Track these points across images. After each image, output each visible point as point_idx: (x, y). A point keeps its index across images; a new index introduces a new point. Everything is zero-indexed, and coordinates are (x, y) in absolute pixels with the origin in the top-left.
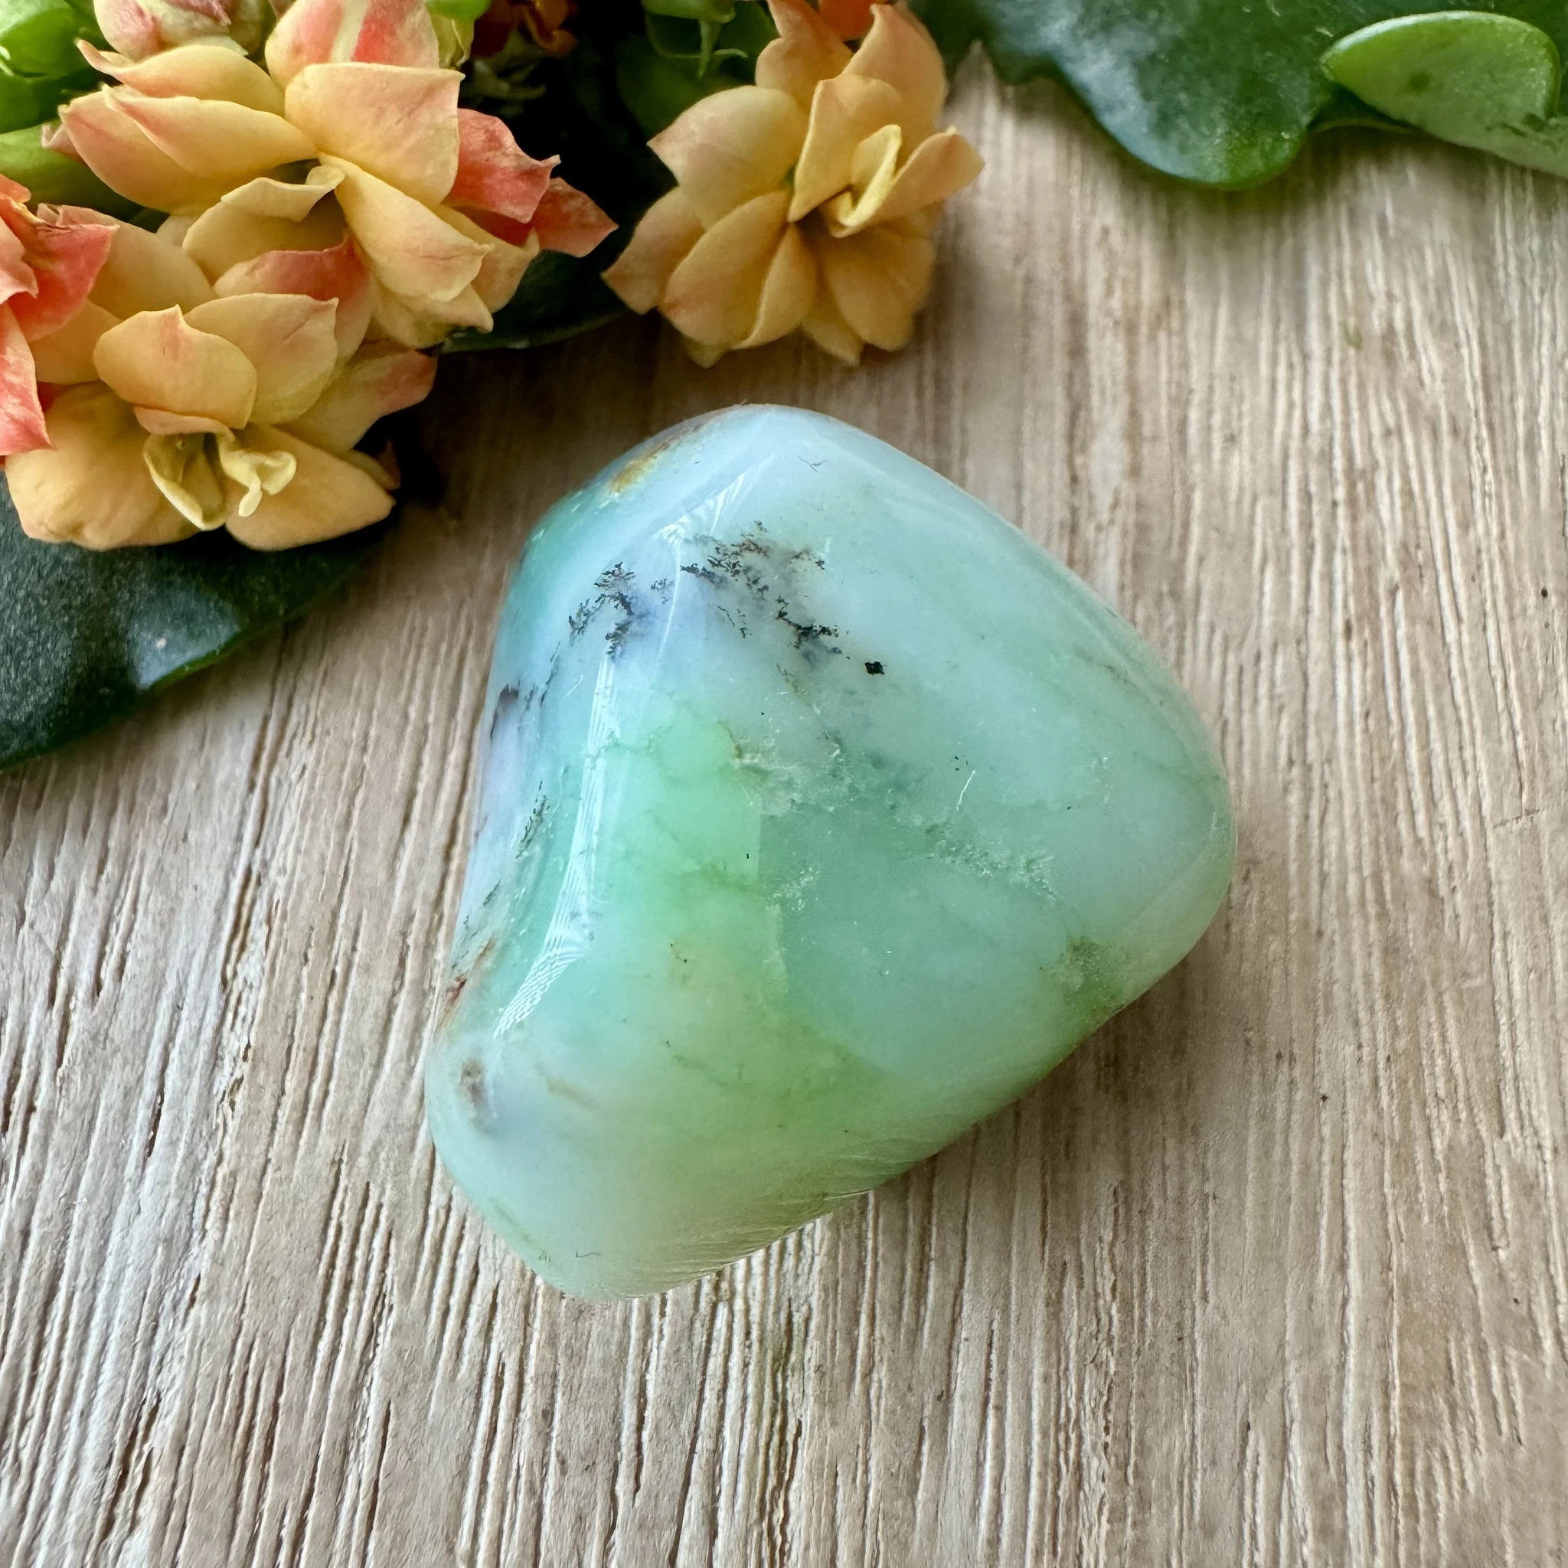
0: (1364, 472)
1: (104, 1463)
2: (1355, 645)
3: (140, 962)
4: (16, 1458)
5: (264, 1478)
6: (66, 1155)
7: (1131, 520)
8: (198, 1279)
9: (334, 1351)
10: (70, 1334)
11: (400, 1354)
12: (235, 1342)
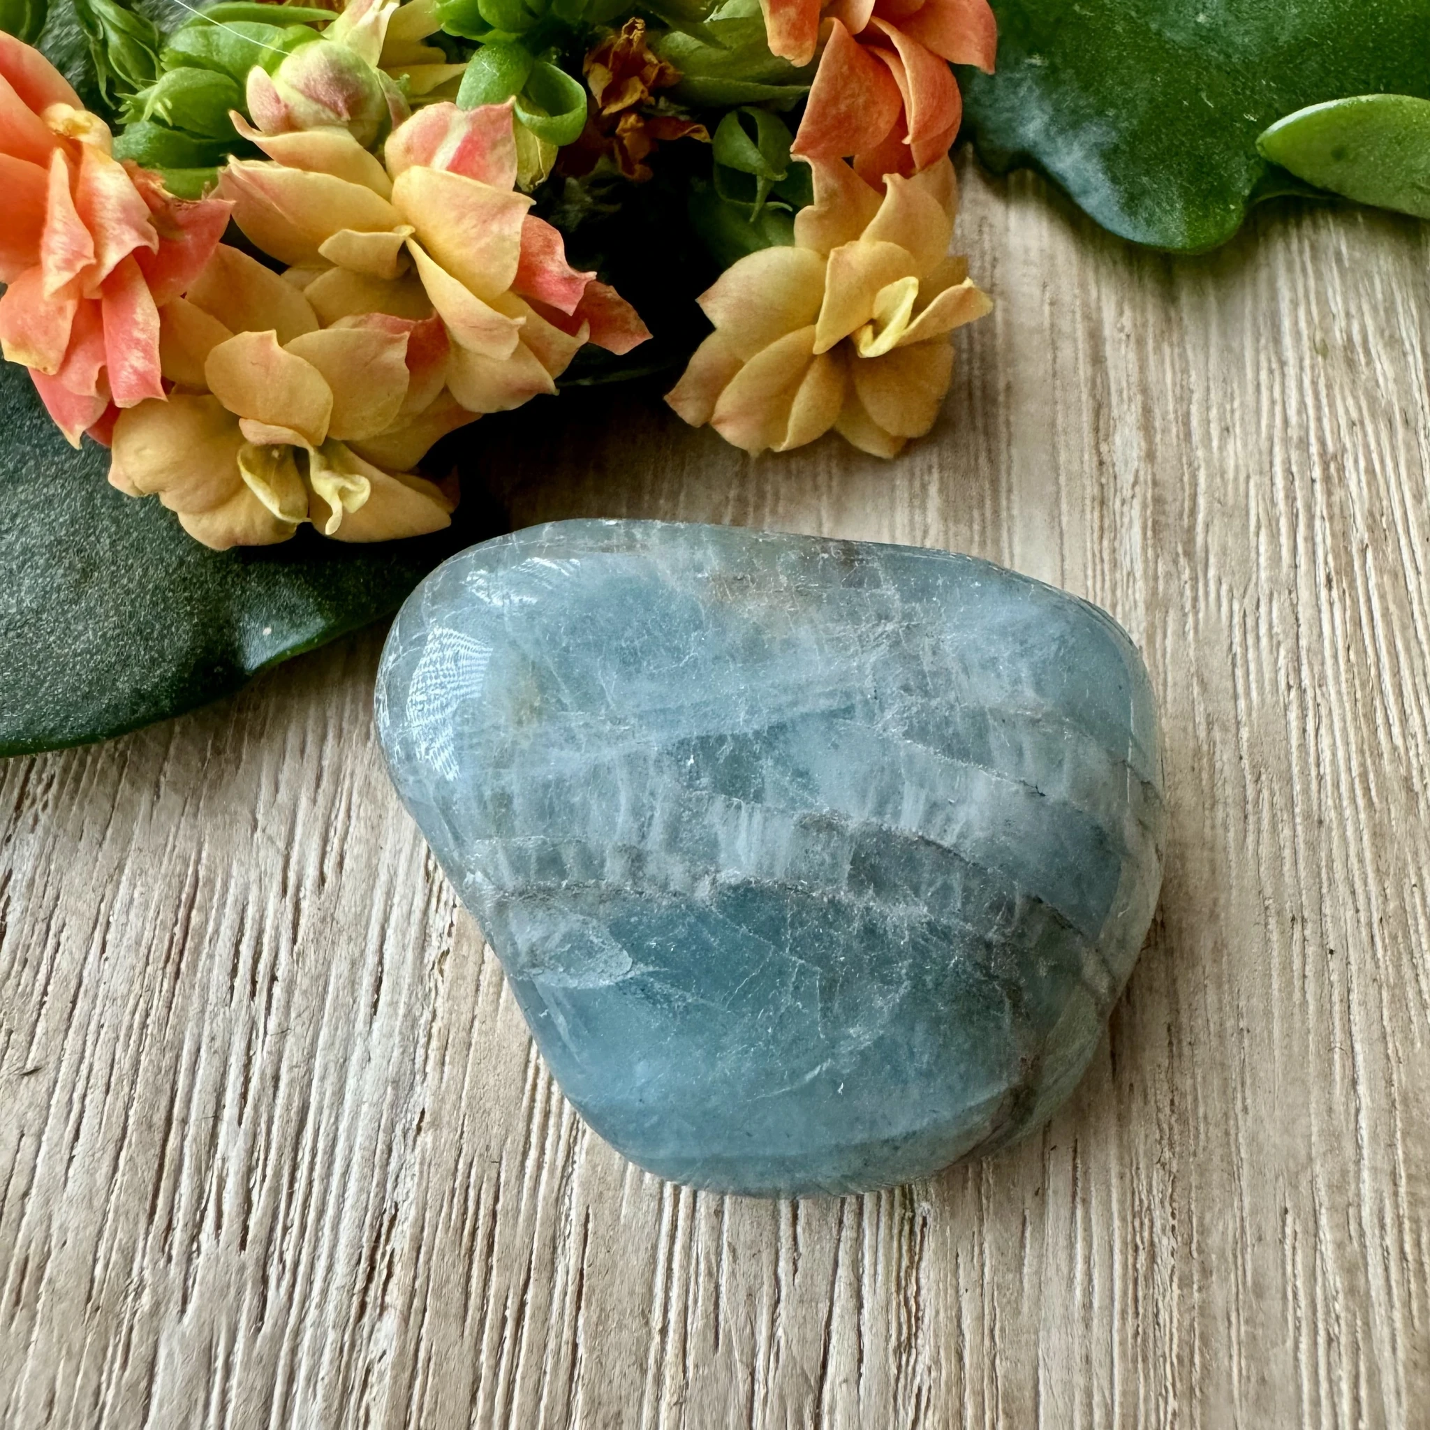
0: (1335, 457)
1: (354, 1262)
2: (1335, 593)
3: (357, 858)
4: (281, 1260)
5: (489, 1270)
6: (306, 1015)
7: (1149, 495)
8: (423, 1113)
9: (539, 1166)
10: (319, 1159)
11: (594, 1167)
12: (457, 1162)
